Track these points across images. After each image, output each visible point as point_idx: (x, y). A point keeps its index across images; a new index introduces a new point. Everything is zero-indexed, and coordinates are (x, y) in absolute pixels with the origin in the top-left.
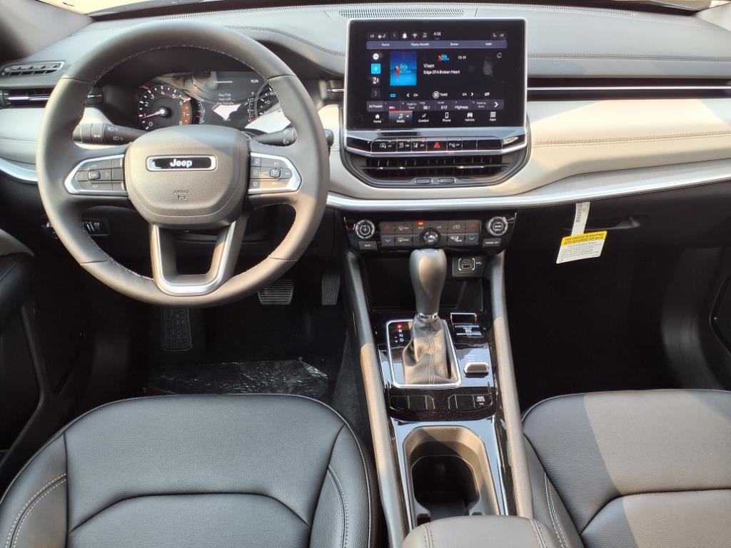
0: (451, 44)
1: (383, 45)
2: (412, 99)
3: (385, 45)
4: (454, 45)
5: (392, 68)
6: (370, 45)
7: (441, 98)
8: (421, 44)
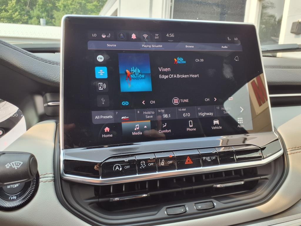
0: (187, 46)
1: (108, 45)
2: (148, 106)
3: (111, 46)
4: (190, 47)
5: (121, 72)
6: (92, 46)
7: (181, 105)
8: (153, 46)
